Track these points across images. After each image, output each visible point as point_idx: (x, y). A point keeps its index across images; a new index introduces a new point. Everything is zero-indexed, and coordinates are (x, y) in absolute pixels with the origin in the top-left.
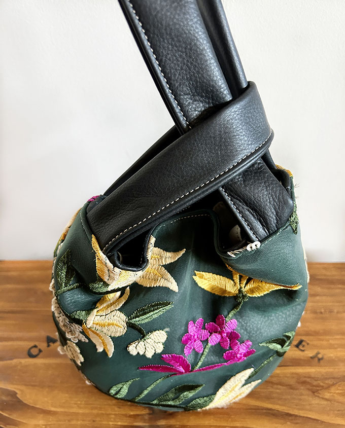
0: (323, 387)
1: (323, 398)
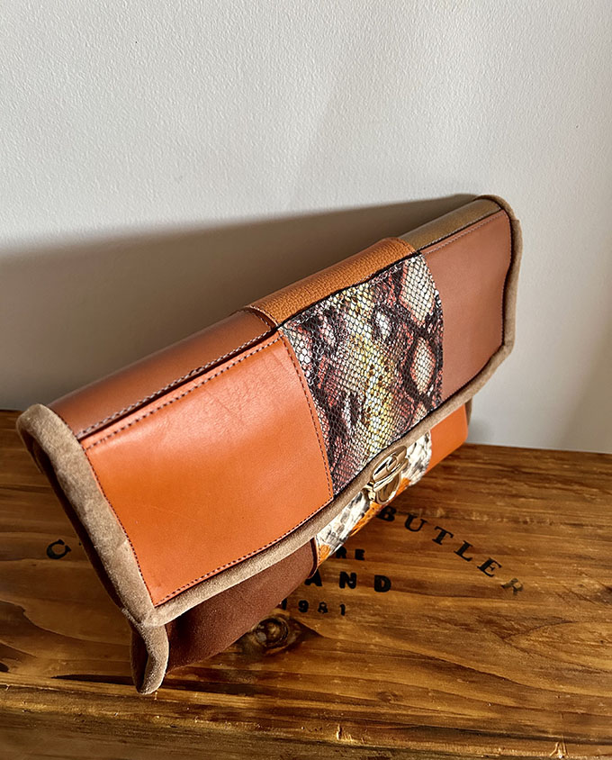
0: (518, 630)
1: (517, 648)
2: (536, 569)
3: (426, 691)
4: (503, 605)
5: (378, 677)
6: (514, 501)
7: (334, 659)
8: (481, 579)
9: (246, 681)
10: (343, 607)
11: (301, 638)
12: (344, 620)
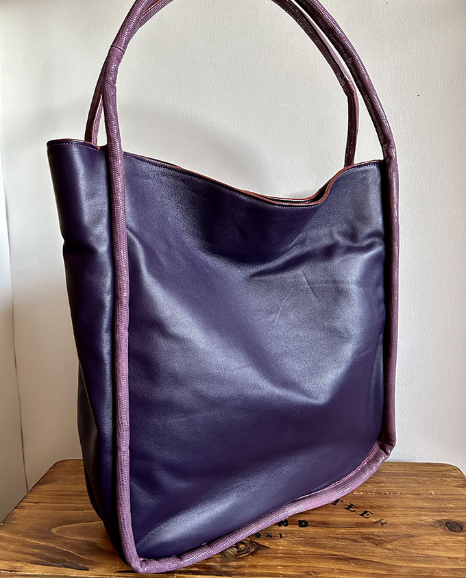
2: (393, 514)
3: (333, 569)
4: (375, 530)
5: (304, 564)
6: (378, 485)
7: (278, 558)
8: (362, 519)
9: (227, 570)
10: (281, 535)
11: (257, 549)
12: (282, 540)
